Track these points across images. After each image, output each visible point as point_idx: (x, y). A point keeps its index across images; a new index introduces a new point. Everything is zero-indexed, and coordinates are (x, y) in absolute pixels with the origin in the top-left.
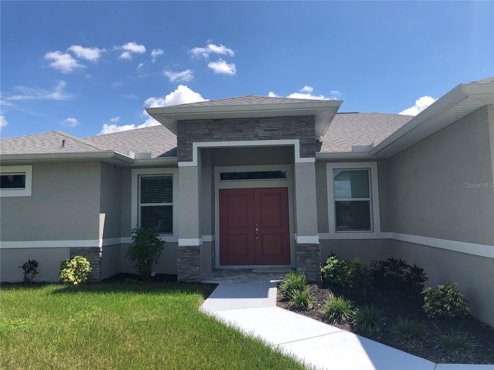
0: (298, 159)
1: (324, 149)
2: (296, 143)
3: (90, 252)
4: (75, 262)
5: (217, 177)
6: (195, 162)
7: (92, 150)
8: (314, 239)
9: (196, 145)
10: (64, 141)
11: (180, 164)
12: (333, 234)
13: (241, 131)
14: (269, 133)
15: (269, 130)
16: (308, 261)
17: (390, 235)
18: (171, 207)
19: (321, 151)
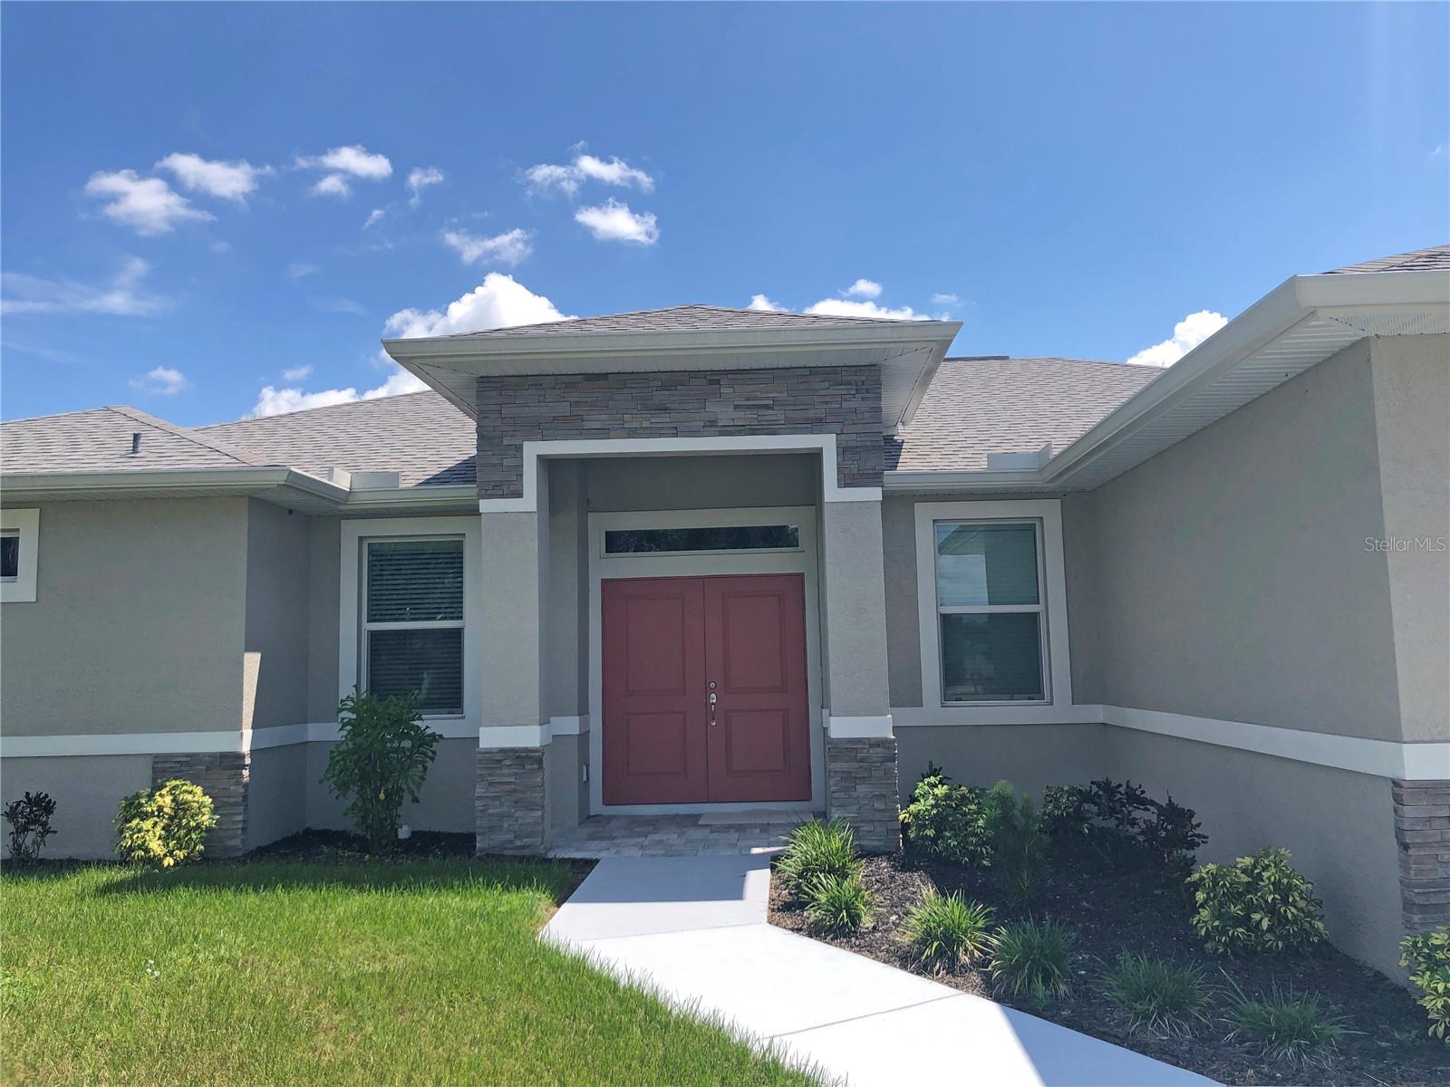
0: (832, 491)
1: (908, 463)
2: (827, 443)
3: (214, 767)
4: (168, 799)
5: (597, 543)
6: (529, 500)
7: (222, 463)
8: (880, 727)
9: (533, 450)
10: (136, 437)
11: (486, 506)
12: (933, 710)
13: (666, 409)
14: (749, 414)
15: (747, 407)
16: (861, 789)
17: (1098, 713)
18: (458, 633)
19: (900, 468)
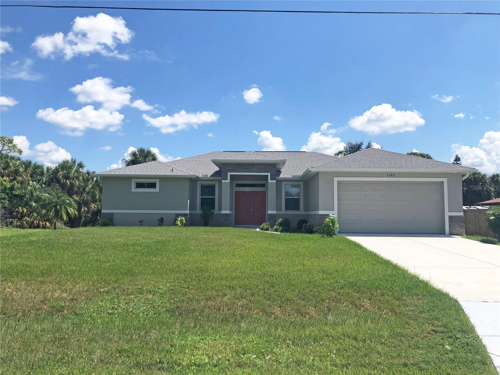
0: (269, 181)
1: (282, 176)
2: (269, 174)
3: (185, 215)
4: (180, 219)
5: (234, 185)
6: (228, 181)
8: (274, 212)
9: (229, 174)
10: (173, 169)
11: (223, 181)
12: (283, 212)
13: (247, 169)
14: (259, 170)
15: (258, 169)
16: (272, 220)
17: (307, 213)
18: (214, 198)
19: (280, 177)
